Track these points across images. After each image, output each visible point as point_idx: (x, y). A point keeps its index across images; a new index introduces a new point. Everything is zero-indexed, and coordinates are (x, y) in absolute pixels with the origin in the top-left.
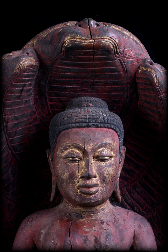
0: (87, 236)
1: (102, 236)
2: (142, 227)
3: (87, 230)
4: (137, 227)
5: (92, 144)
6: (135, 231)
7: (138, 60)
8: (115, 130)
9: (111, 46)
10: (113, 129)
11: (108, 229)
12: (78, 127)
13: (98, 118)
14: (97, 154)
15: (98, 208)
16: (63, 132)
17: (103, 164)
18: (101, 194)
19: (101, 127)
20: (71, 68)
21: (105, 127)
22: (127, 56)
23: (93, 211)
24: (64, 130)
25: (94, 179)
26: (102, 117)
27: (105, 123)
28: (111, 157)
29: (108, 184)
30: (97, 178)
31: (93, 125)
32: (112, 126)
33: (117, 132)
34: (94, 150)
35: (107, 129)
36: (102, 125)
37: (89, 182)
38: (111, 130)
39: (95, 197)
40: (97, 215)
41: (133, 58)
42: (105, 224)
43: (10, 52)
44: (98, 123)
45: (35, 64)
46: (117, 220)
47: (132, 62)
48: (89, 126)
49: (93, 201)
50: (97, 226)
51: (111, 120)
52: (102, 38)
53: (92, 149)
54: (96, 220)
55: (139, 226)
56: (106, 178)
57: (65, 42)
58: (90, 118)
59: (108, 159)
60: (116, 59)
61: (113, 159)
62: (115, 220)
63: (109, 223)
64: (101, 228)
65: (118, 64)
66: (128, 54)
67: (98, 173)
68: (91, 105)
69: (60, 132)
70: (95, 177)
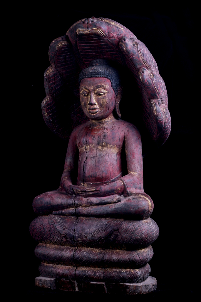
0: (95, 136)
1: (102, 136)
2: (130, 131)
3: (96, 133)
4: (126, 131)
5: (92, 87)
6: (125, 134)
7: (119, 38)
8: (107, 78)
9: (99, 33)
10: (106, 77)
11: (106, 132)
12: (87, 77)
13: (96, 72)
14: (96, 92)
15: (103, 120)
16: (82, 80)
17: (101, 97)
18: (100, 113)
19: (98, 77)
20: (85, 45)
21: (101, 77)
22: (111, 37)
23: (101, 123)
24: (82, 79)
25: (95, 105)
26: (99, 71)
27: (101, 75)
28: (104, 93)
29: (104, 107)
30: (97, 105)
31: (94, 76)
32: (105, 76)
33: (109, 79)
34: (94, 90)
35: (103, 78)
36: (99, 76)
37: (92, 107)
38: (105, 78)
39: (96, 115)
40: (103, 125)
41: (115, 37)
42: (106, 129)
43: (57, 38)
44: (97, 75)
45: (67, 44)
46: (114, 127)
47: (115, 40)
48: (91, 77)
49: (96, 117)
50: (101, 131)
51: (104, 73)
52: (93, 29)
53: (93, 89)
54: (102, 127)
55: (128, 131)
56: (102, 104)
57: (77, 32)
58: (93, 72)
59: (102, 94)
60: (105, 39)
61: (106, 94)
62: (113, 127)
63: (108, 129)
64: (102, 132)
65: (107, 41)
66: (111, 36)
67: (97, 102)
68: (97, 64)
69: (81, 80)
70: (95, 104)
